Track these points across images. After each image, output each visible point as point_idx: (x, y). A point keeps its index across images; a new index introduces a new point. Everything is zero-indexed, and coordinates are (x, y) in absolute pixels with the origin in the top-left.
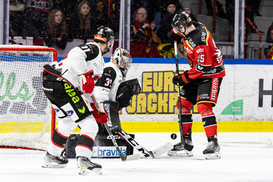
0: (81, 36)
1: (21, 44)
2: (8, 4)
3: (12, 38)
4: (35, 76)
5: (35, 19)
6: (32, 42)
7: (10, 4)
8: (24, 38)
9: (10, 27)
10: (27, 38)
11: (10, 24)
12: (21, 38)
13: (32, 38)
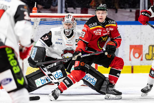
8: (75, 9)
10: (77, 8)
12: (72, 8)
13: (80, 8)
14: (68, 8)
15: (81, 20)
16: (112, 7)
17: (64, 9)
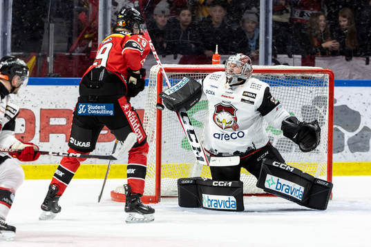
0: (363, 54)
1: (287, 64)
2: (271, 14)
3: (276, 56)
4: (304, 104)
5: (304, 32)
6: (300, 62)
7: (273, 14)
8: (290, 57)
9: (273, 43)
10: (295, 56)
11: (273, 39)
12: (286, 56)
13: (300, 56)
14: (279, 56)
15: (303, 78)
16: (359, 53)
17: (270, 58)
